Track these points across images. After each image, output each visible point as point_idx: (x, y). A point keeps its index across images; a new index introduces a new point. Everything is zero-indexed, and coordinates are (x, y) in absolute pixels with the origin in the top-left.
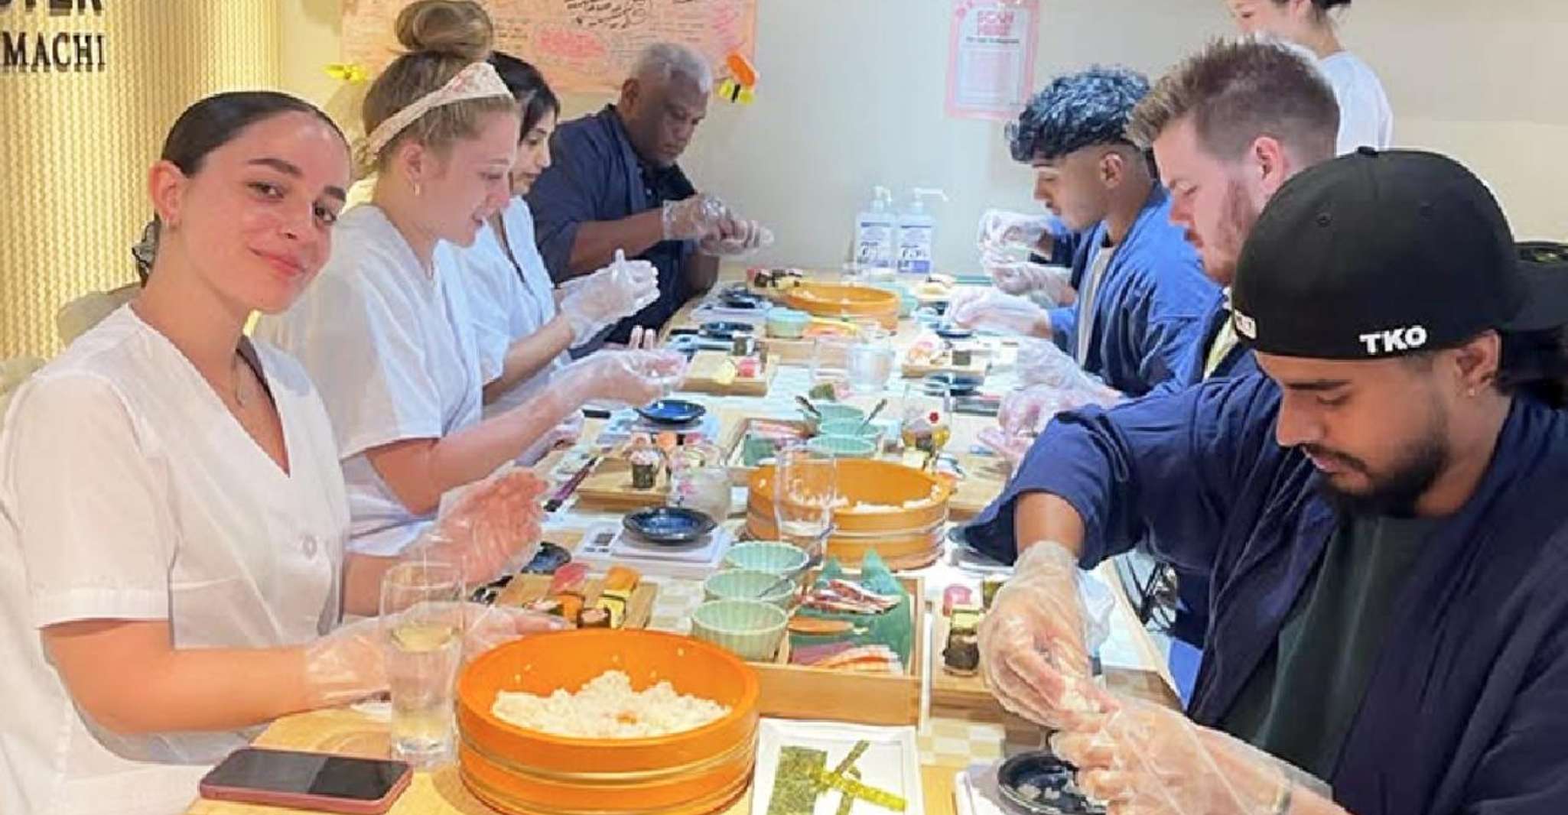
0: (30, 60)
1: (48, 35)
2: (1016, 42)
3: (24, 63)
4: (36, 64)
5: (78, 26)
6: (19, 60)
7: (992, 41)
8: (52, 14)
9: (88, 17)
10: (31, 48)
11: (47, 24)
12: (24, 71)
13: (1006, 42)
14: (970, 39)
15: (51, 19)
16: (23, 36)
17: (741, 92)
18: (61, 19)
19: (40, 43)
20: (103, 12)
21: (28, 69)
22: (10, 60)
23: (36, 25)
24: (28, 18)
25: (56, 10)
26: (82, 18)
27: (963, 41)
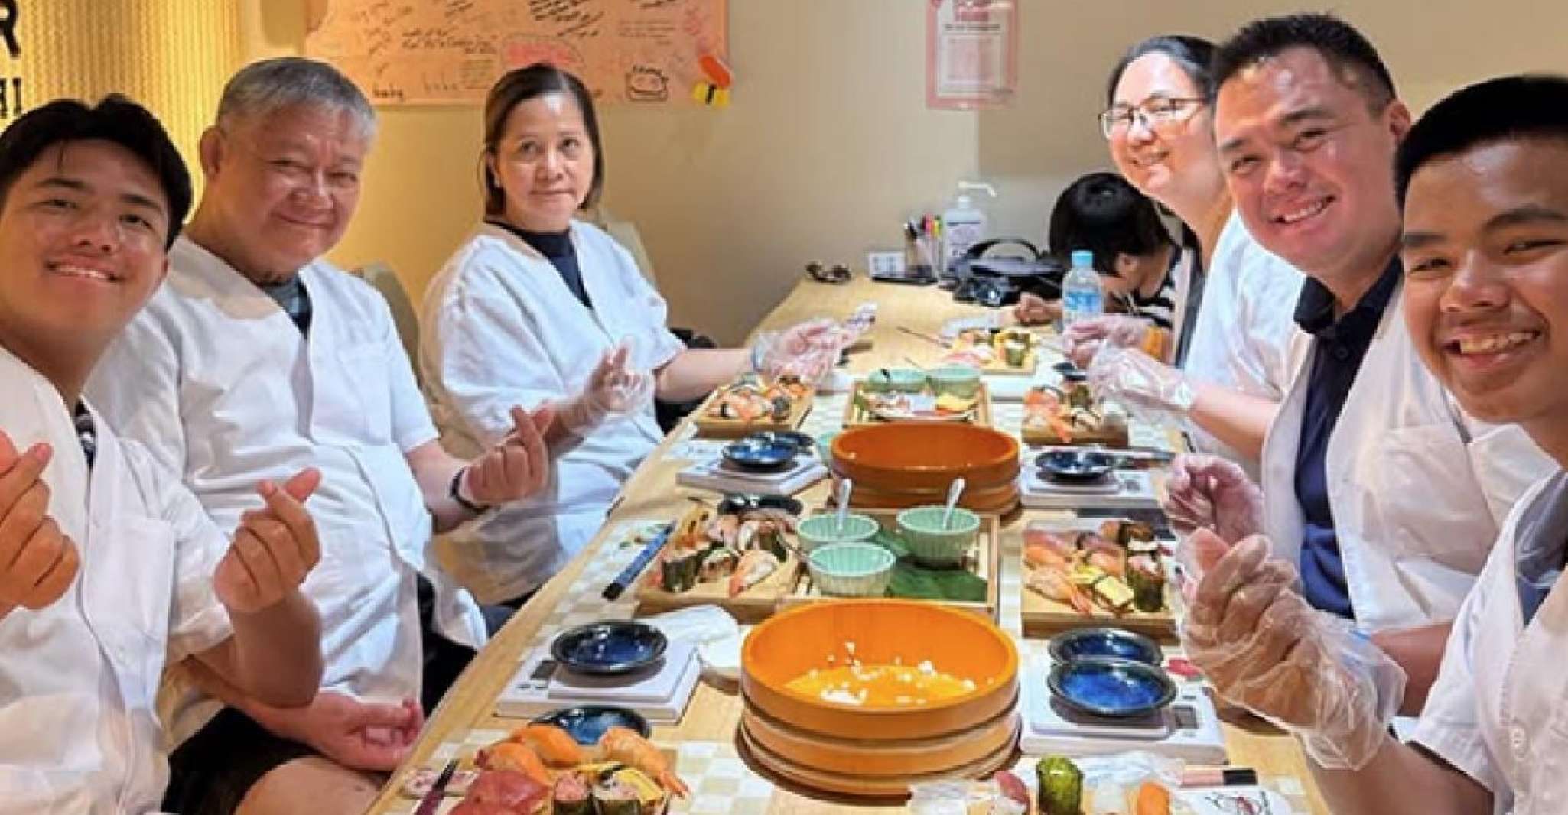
2: (997, 27)
7: (971, 28)
13: (985, 28)
14: (949, 27)
17: (716, 93)
20: (22, 55)
27: (941, 28)
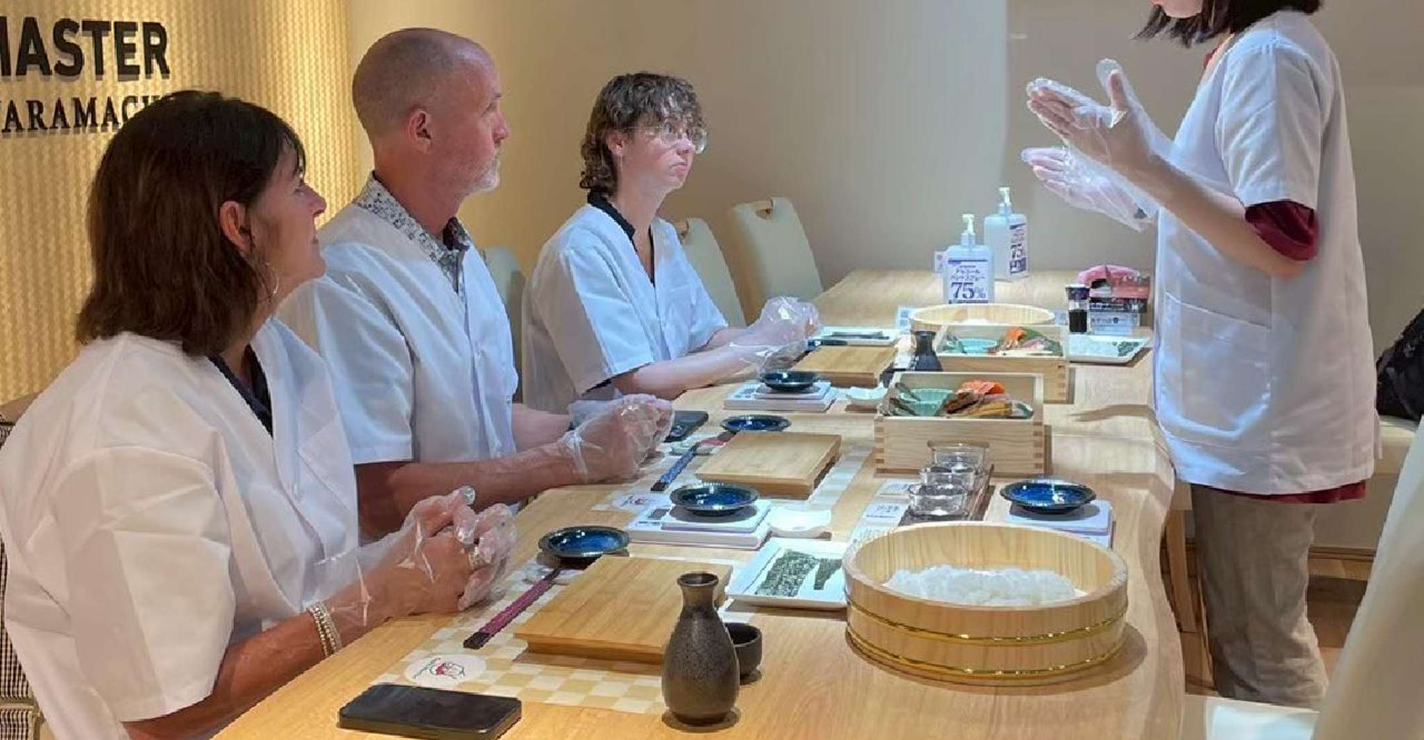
0: (100, 121)
1: (117, 98)
3: (94, 124)
4: (105, 124)
5: (147, 89)
6: (89, 122)
8: (119, 81)
9: (156, 80)
10: (100, 110)
11: (115, 89)
12: (95, 131)
15: (120, 85)
16: (93, 100)
18: (129, 83)
19: (110, 105)
21: (99, 128)
22: (80, 122)
23: (106, 90)
24: (99, 83)
25: (124, 76)
26: (150, 81)
